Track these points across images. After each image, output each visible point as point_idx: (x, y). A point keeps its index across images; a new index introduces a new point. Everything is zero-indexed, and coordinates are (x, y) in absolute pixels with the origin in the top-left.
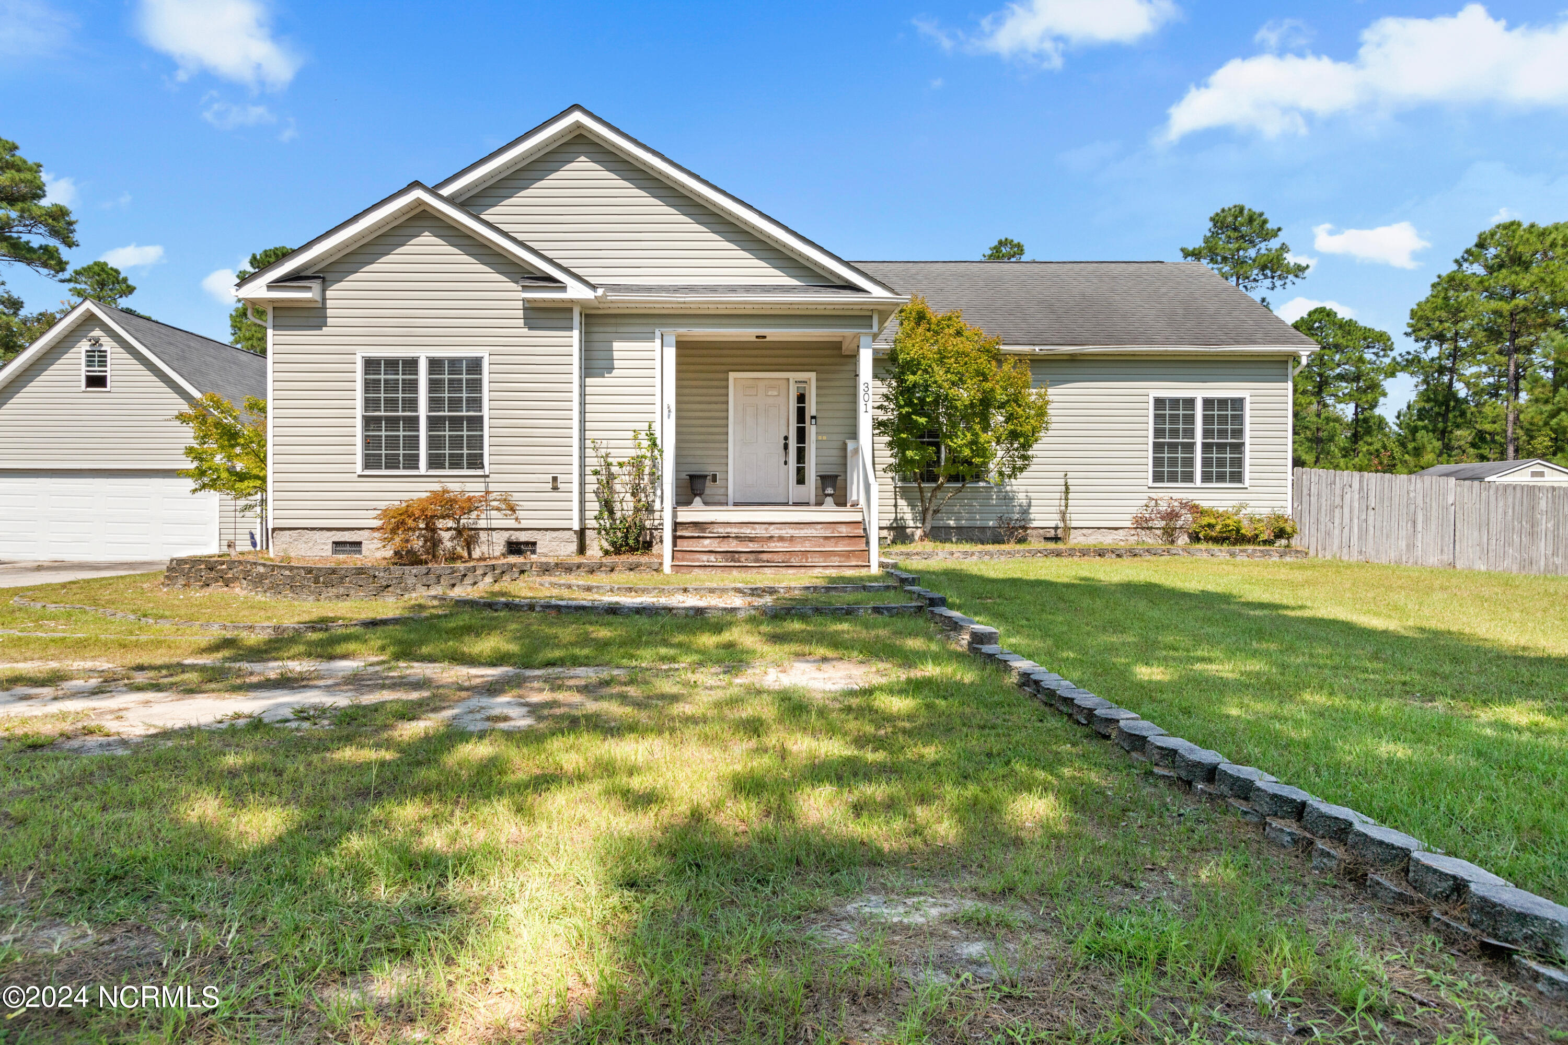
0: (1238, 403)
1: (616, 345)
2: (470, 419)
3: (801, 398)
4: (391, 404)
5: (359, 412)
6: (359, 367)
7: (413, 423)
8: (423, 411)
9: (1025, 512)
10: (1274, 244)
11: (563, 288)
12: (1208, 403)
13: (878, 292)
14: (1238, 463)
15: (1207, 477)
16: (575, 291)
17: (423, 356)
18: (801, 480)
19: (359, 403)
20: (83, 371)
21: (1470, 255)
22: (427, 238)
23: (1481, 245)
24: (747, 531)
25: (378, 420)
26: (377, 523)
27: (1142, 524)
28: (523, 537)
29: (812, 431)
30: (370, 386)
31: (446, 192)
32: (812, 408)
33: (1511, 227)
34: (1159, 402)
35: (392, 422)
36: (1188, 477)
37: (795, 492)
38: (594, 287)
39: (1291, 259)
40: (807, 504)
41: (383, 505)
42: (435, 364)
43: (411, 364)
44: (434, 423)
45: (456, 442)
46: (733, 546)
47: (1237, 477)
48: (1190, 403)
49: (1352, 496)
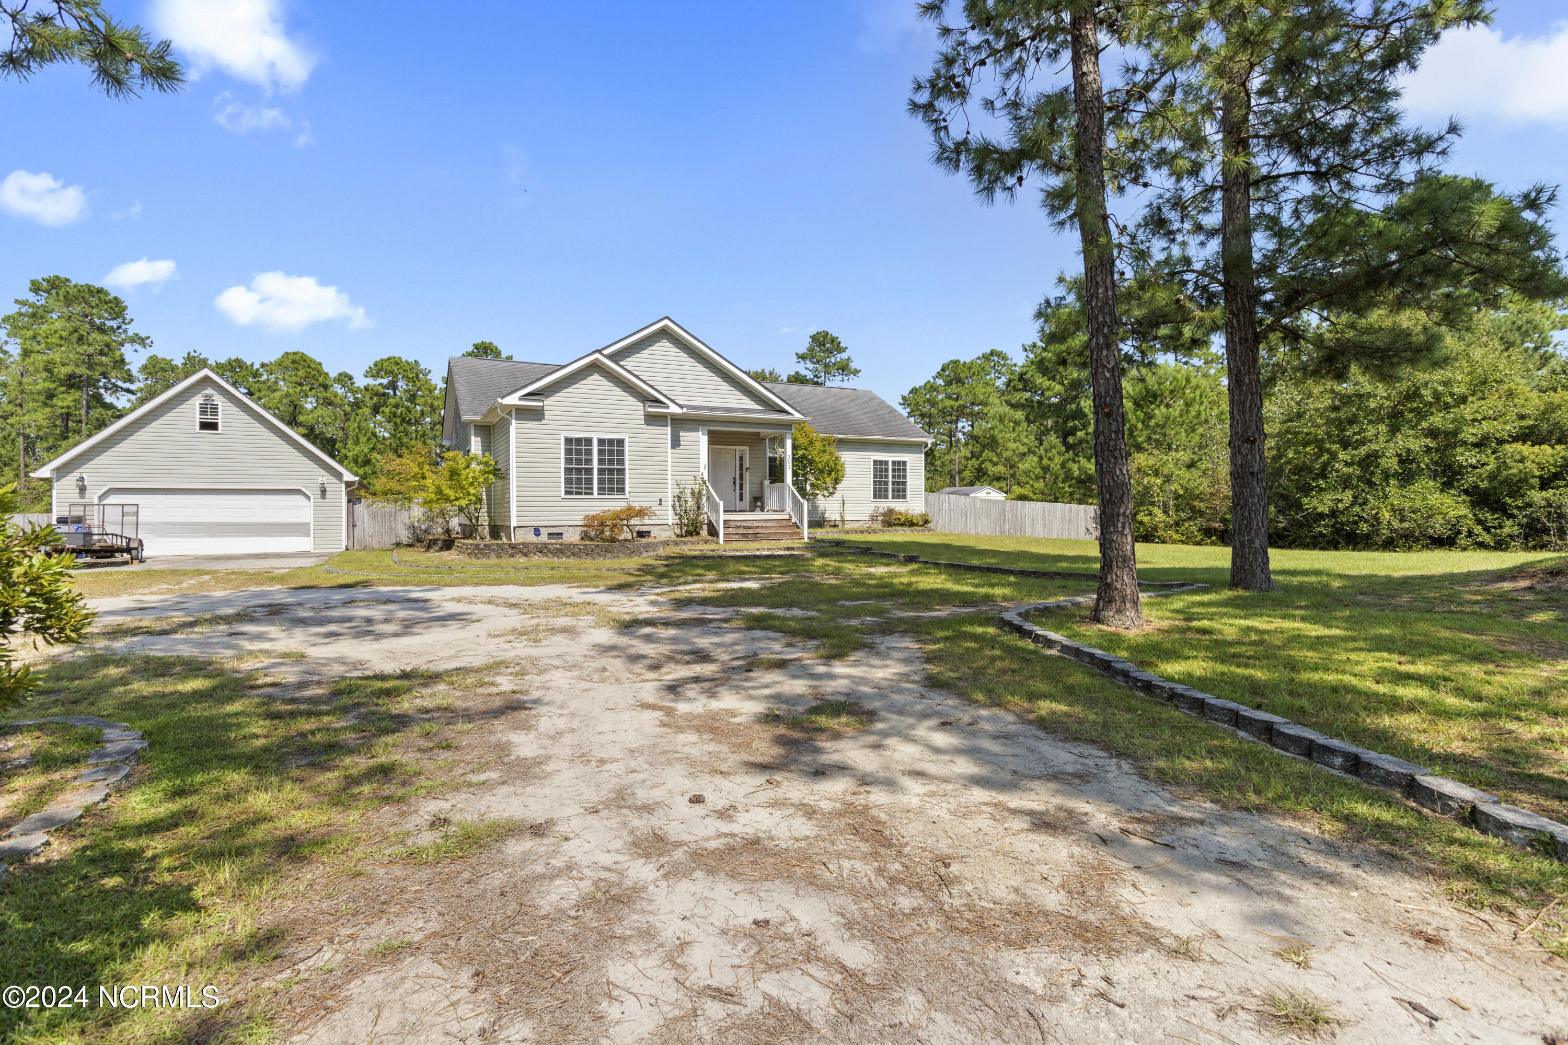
0: (904, 463)
1: (681, 434)
2: (618, 470)
3: (741, 459)
4: (579, 461)
5: (563, 466)
6: (563, 442)
7: (589, 471)
8: (595, 465)
9: (823, 514)
10: (844, 356)
11: (668, 407)
12: (893, 462)
13: (797, 416)
14: (905, 490)
15: (893, 497)
16: (674, 409)
17: (595, 438)
18: (741, 499)
19: (563, 461)
20: (198, 418)
21: (939, 375)
22: (596, 377)
23: (943, 370)
24: (744, 524)
25: (571, 469)
26: (581, 523)
27: (873, 519)
28: (644, 529)
29: (747, 476)
30: (568, 452)
31: (606, 352)
32: (747, 464)
33: (956, 362)
34: (875, 462)
35: (579, 471)
36: (886, 497)
37: (739, 505)
38: (681, 407)
39: (853, 366)
40: (744, 511)
41: (586, 513)
42: (601, 442)
43: (589, 441)
44: (601, 471)
45: (611, 481)
46: (742, 531)
47: (904, 497)
48: (886, 463)
49: (946, 505)
